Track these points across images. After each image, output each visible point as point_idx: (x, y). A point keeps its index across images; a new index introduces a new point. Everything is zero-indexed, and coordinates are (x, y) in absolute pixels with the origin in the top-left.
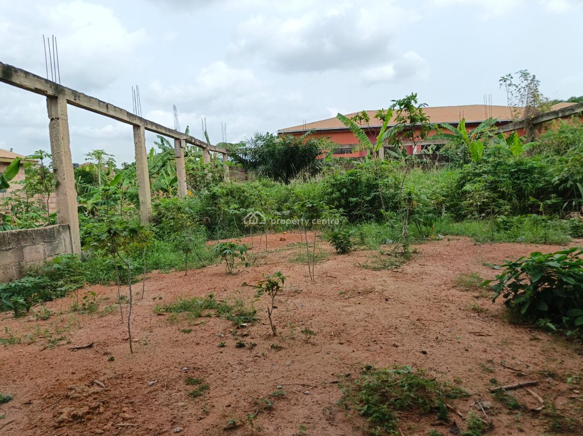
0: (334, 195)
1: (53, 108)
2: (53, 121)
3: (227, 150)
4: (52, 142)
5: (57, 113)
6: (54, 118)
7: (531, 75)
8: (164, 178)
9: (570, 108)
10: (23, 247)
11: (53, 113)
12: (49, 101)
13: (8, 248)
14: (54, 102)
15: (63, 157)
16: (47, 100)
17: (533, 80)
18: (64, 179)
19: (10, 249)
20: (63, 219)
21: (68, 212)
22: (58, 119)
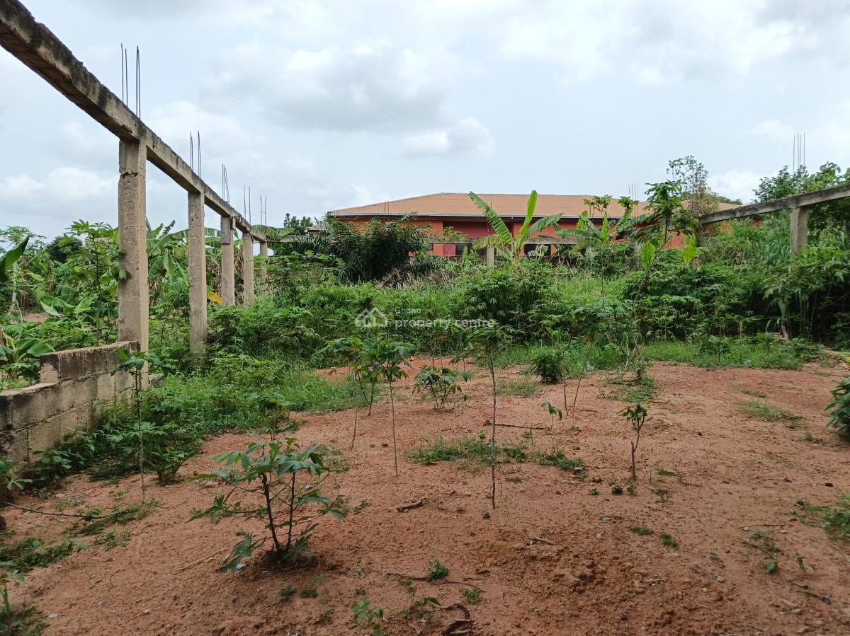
0: (479, 307)
1: (129, 158)
2: (127, 178)
3: (267, 237)
4: (121, 210)
5: (135, 166)
6: (130, 173)
7: (698, 163)
8: (182, 276)
9: (752, 207)
10: (97, 376)
11: (129, 165)
12: (124, 146)
13: (84, 377)
14: (133, 148)
15: (139, 236)
16: (120, 145)
17: (699, 169)
18: (137, 269)
19: (86, 379)
20: (129, 333)
21: (139, 322)
22: (136, 174)
